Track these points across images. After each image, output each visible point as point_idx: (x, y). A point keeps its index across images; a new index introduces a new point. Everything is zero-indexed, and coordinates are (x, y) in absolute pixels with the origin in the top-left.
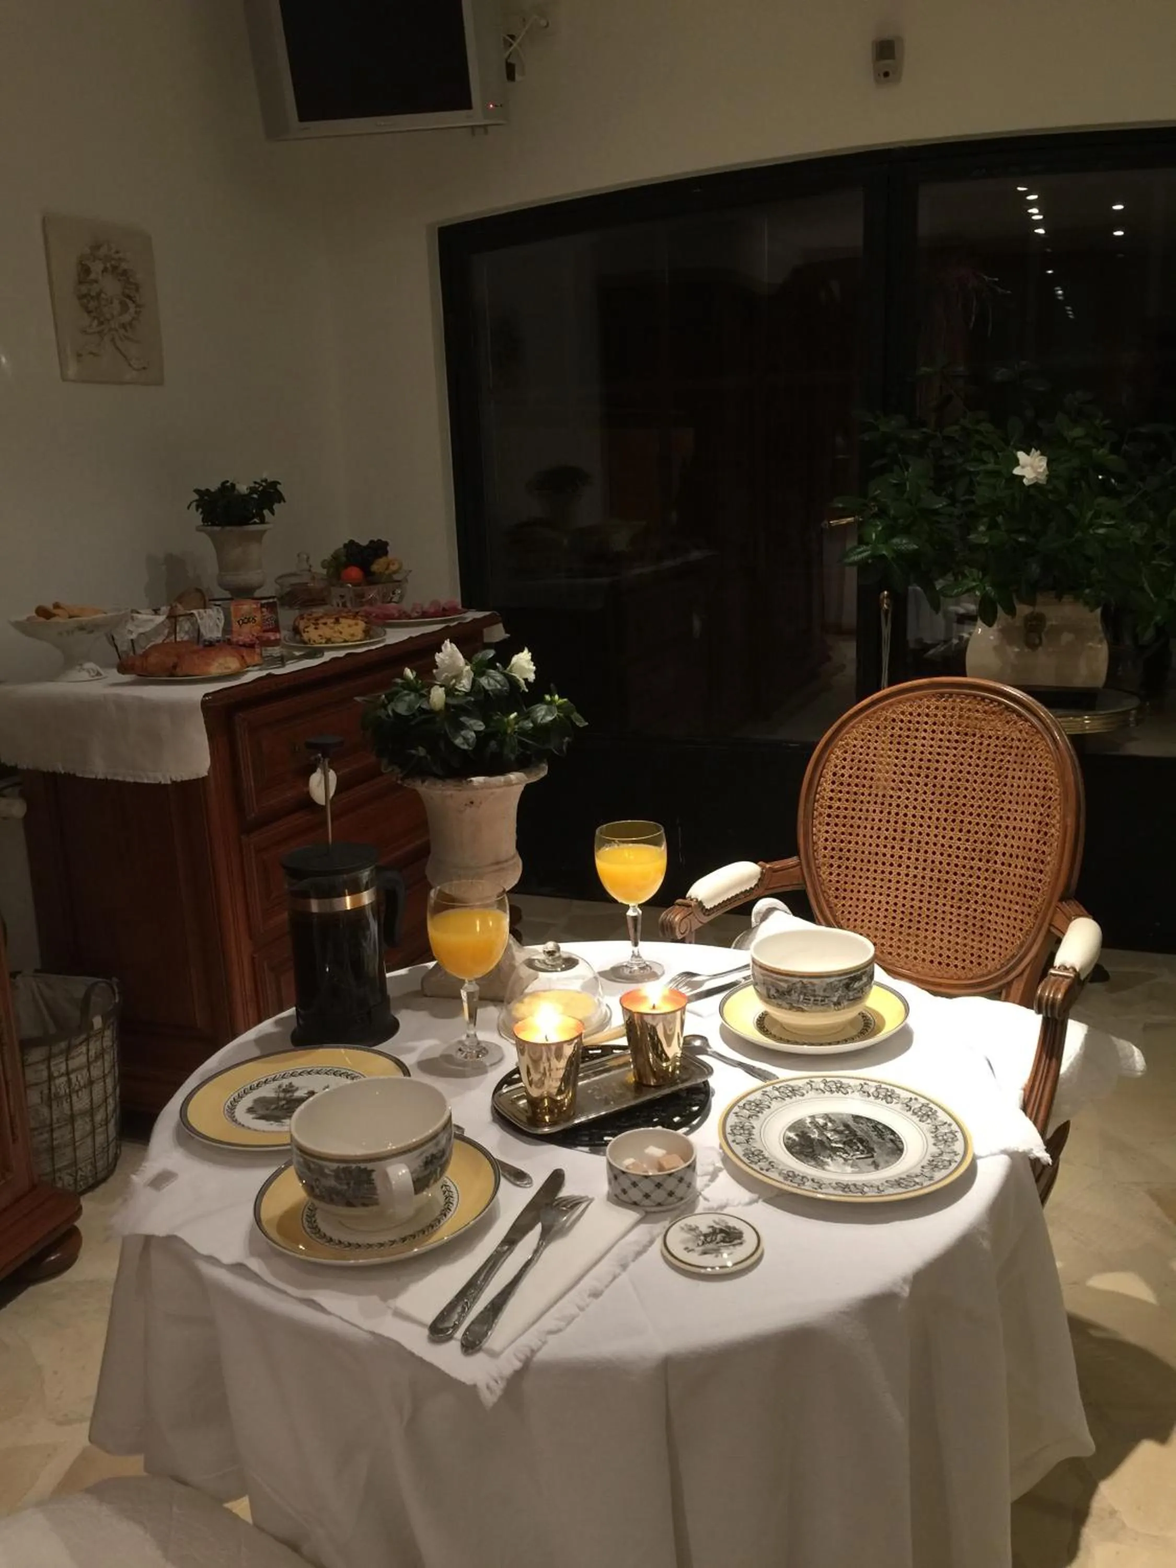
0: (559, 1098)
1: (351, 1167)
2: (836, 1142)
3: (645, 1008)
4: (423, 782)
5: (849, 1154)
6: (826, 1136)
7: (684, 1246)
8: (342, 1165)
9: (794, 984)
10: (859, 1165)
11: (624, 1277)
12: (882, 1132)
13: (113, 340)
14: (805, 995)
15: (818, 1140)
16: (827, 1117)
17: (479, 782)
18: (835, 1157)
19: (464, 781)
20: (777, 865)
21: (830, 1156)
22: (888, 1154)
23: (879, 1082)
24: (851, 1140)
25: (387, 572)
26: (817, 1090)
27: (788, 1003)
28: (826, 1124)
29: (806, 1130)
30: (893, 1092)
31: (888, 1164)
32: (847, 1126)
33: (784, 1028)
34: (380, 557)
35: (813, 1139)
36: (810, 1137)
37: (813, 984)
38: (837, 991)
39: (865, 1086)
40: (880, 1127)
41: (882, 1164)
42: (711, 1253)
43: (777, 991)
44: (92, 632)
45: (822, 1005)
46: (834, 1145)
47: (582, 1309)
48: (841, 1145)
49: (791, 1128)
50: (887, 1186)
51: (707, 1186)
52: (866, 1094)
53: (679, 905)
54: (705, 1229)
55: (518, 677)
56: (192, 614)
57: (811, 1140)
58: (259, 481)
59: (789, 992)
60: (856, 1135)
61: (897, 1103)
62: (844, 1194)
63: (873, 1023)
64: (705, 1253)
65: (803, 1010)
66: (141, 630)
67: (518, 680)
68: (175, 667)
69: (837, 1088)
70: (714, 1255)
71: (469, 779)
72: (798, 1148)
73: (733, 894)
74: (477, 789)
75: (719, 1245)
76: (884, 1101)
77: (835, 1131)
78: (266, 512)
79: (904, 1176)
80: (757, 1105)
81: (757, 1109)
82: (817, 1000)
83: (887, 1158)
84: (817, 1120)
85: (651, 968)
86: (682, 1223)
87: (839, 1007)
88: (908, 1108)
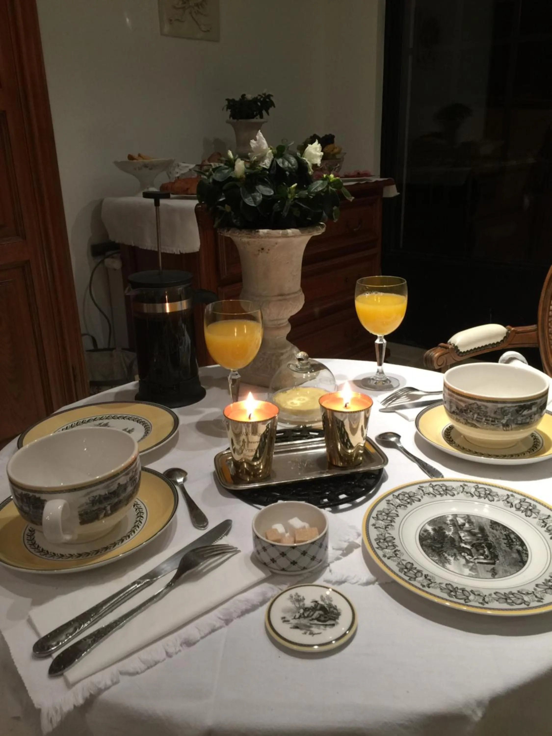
0: (255, 464)
1: (29, 495)
2: (465, 543)
3: (339, 407)
4: (228, 230)
5: (473, 557)
6: (459, 534)
7: (283, 615)
8: (24, 492)
9: (470, 405)
10: (479, 569)
11: (225, 630)
12: (513, 541)
13: (190, 13)
14: (478, 414)
15: (451, 537)
16: (468, 519)
17: (264, 233)
18: (458, 557)
19: (253, 231)
20: (520, 329)
21: (455, 555)
22: (509, 565)
23: (524, 496)
24: (481, 544)
25: (332, 153)
26: (467, 493)
27: (464, 419)
28: (464, 525)
29: (444, 526)
30: (535, 507)
31: (507, 574)
32: (482, 529)
33: (466, 439)
34: (329, 144)
35: (447, 536)
36: (445, 533)
37: (486, 407)
38: (506, 415)
39: (511, 498)
40: (512, 536)
41: (500, 573)
42: (301, 629)
43: (457, 408)
44: (151, 169)
45: (493, 425)
46: (463, 545)
47: (169, 655)
48: (469, 547)
49: (432, 522)
50: (494, 599)
51: (338, 559)
52: (509, 504)
53: (441, 347)
54: (308, 603)
55: (307, 161)
56: (211, 165)
57: (444, 536)
58: (261, 94)
59: (466, 411)
60: (486, 540)
61: (535, 518)
62: (448, 598)
63: (541, 445)
64: (296, 627)
65: (475, 426)
66: (182, 172)
67: (307, 163)
68: (188, 189)
69: (485, 494)
70: (303, 631)
71: (257, 230)
72: (429, 541)
73: (484, 345)
74: (262, 237)
75: (312, 622)
76: (524, 513)
77: (470, 532)
78: (264, 112)
79: (515, 591)
80: (410, 497)
81: (409, 501)
82: (489, 420)
83: (507, 568)
84: (458, 519)
85: (390, 382)
86: (293, 592)
87: (507, 428)
88: (543, 524)
